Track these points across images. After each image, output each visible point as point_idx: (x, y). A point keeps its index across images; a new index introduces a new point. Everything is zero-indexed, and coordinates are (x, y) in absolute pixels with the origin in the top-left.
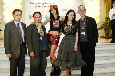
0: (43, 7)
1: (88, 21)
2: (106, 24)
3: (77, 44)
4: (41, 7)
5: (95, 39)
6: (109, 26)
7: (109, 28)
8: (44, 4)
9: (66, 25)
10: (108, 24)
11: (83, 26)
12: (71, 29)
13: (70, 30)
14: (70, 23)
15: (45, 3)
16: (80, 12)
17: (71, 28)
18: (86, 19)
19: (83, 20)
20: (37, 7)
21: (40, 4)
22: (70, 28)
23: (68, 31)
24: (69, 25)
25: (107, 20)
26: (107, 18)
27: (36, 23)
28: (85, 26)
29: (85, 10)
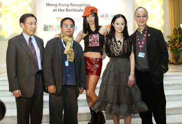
0: (67, 10)
1: (149, 35)
2: (175, 40)
4: (63, 10)
6: (180, 44)
7: (180, 47)
8: (70, 5)
9: (113, 40)
10: (177, 41)
11: (141, 42)
12: (123, 48)
13: (121, 49)
14: (119, 37)
15: (71, 4)
16: (139, 19)
17: (123, 46)
20: (57, 10)
21: (62, 5)
22: (121, 46)
23: (117, 51)
24: (119, 41)
25: (176, 34)
26: (176, 30)
27: (64, 37)
28: (144, 43)
29: (146, 15)
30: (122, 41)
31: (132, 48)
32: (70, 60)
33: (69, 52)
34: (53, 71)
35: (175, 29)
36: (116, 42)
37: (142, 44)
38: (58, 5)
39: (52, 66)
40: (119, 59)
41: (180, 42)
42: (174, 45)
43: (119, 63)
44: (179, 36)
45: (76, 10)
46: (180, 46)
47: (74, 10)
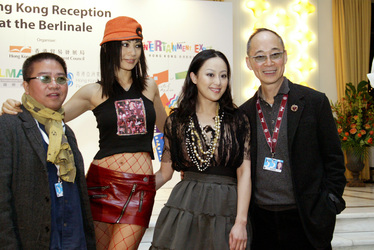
0: (42, 25)
1: (295, 107)
2: (349, 115)
3: (245, 219)
4: (31, 25)
5: (332, 196)
6: (363, 128)
7: (364, 137)
8: (50, 11)
9: (192, 125)
10: (356, 118)
12: (220, 149)
13: (214, 150)
15: (55, 9)
16: (260, 64)
17: (220, 141)
18: (288, 95)
19: (271, 102)
20: (13, 24)
21: (28, 10)
22: (215, 143)
23: (204, 157)
24: (209, 129)
25: (352, 100)
26: (352, 87)
27: (37, 110)
28: (280, 130)
29: (280, 53)
30: (216, 127)
31: (246, 145)
32: (67, 179)
33: (63, 156)
34: (14, 218)
35: (349, 85)
36: (199, 131)
37: (273, 133)
38: (14, 8)
39: (11, 201)
40: (210, 177)
41: (363, 123)
42: (348, 130)
43: (209, 189)
44: (360, 104)
45: (70, 27)
46: (363, 133)
47: (63, 26)
